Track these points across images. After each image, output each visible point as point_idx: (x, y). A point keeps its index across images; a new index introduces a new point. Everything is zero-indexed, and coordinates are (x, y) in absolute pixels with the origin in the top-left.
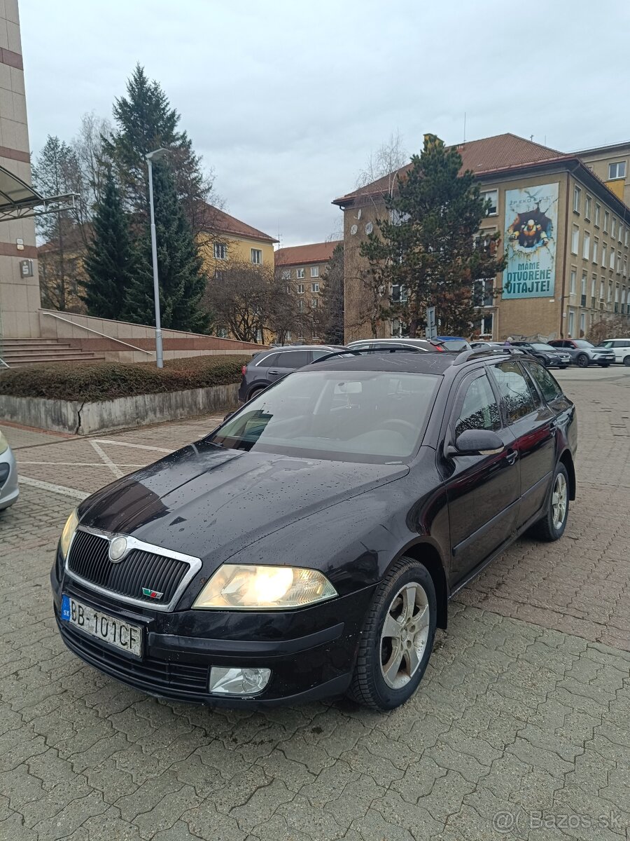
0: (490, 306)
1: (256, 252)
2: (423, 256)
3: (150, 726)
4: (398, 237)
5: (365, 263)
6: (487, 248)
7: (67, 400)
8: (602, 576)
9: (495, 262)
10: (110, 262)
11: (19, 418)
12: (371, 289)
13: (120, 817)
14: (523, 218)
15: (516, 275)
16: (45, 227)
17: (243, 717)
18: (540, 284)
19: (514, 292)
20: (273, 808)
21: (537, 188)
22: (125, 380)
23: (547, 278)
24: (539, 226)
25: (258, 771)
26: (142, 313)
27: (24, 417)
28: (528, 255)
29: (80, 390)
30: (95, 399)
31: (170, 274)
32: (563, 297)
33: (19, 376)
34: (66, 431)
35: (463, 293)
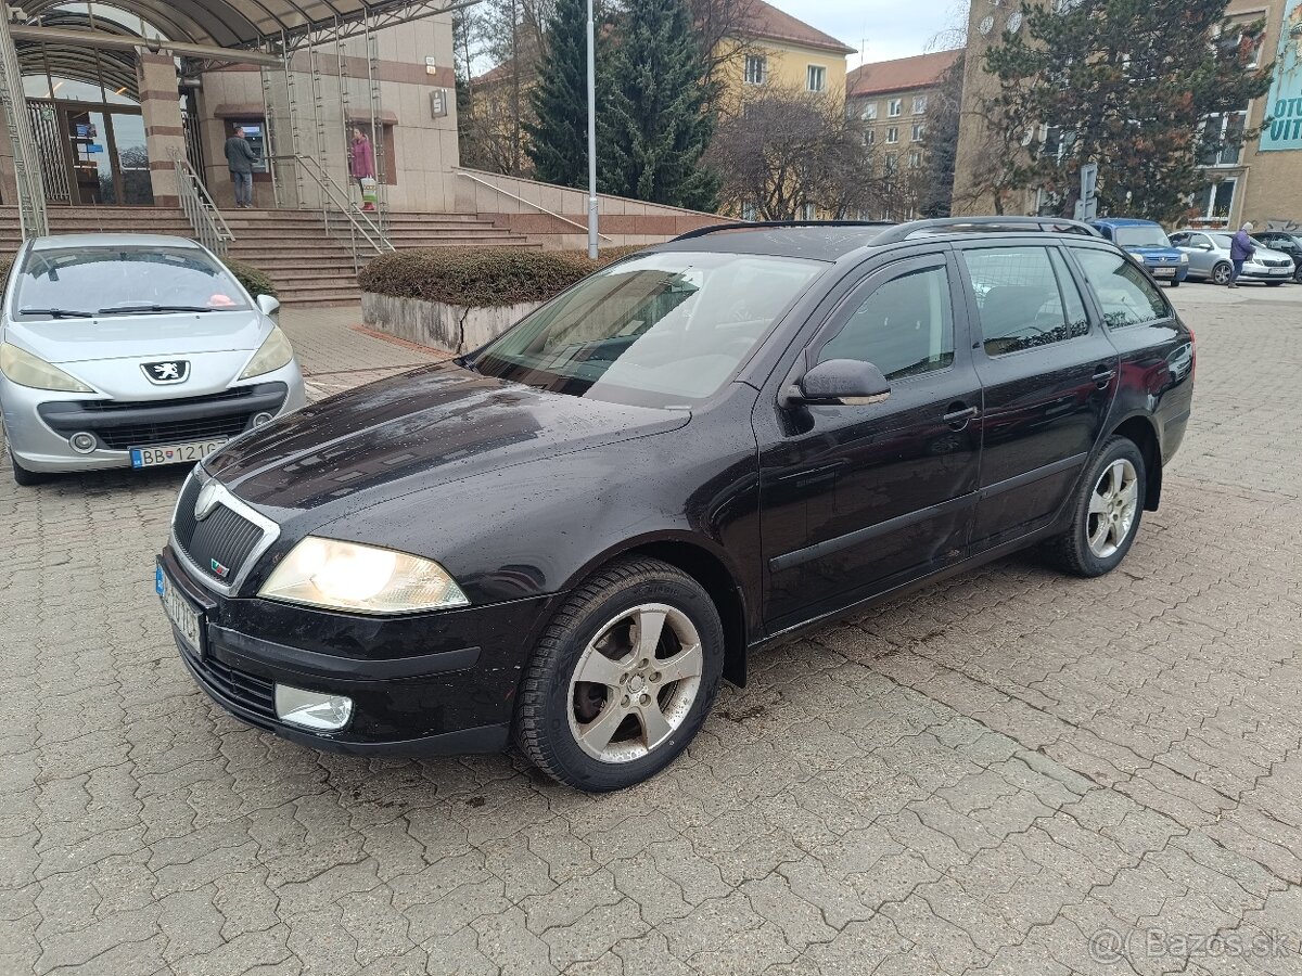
0: (1231, 165)
1: (816, 72)
2: (1100, 71)
3: (265, 756)
4: (1058, 35)
5: (992, 85)
7: (447, 303)
8: (1136, 646)
9: (1248, 79)
10: (568, 92)
11: (391, 327)
12: (998, 133)
13: (146, 864)
15: (1295, 104)
16: (495, 40)
17: (391, 766)
19: (1285, 138)
20: (337, 895)
22: (531, 276)
25: (354, 843)
26: (609, 175)
27: (397, 325)
29: (464, 289)
30: (486, 303)
31: (654, 110)
33: (389, 265)
34: (446, 349)
35: (1172, 139)
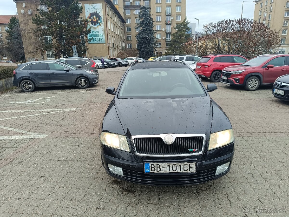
6: (84, 24)
9: (87, 30)
14: (92, 15)
15: (92, 35)
18: (100, 39)
21: (95, 4)
23: (102, 37)
24: (97, 18)
28: (95, 28)
32: (108, 44)
